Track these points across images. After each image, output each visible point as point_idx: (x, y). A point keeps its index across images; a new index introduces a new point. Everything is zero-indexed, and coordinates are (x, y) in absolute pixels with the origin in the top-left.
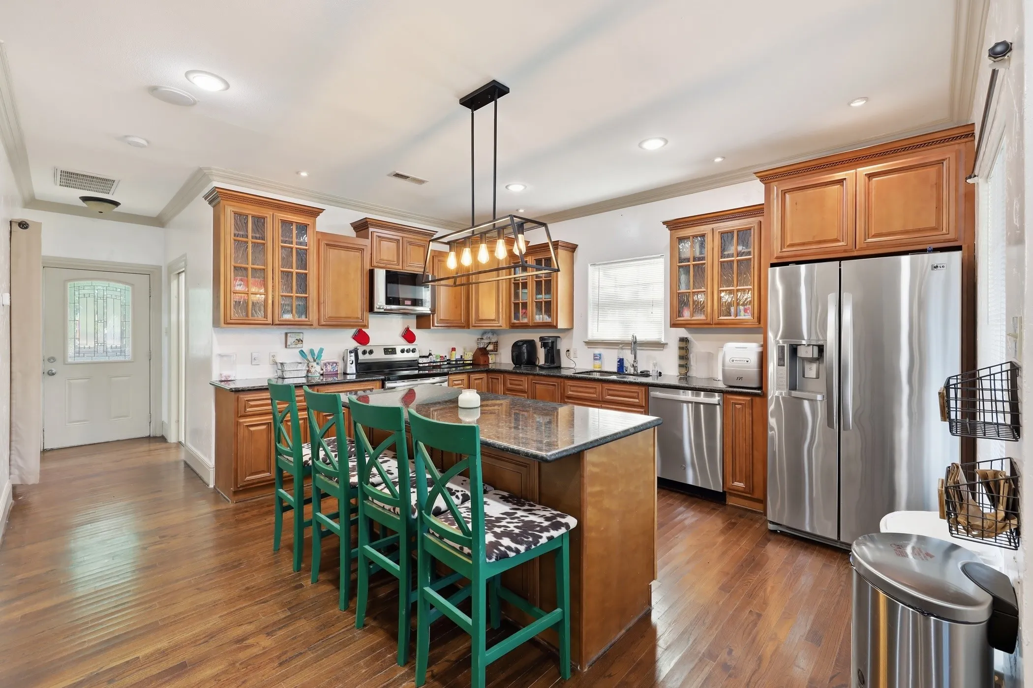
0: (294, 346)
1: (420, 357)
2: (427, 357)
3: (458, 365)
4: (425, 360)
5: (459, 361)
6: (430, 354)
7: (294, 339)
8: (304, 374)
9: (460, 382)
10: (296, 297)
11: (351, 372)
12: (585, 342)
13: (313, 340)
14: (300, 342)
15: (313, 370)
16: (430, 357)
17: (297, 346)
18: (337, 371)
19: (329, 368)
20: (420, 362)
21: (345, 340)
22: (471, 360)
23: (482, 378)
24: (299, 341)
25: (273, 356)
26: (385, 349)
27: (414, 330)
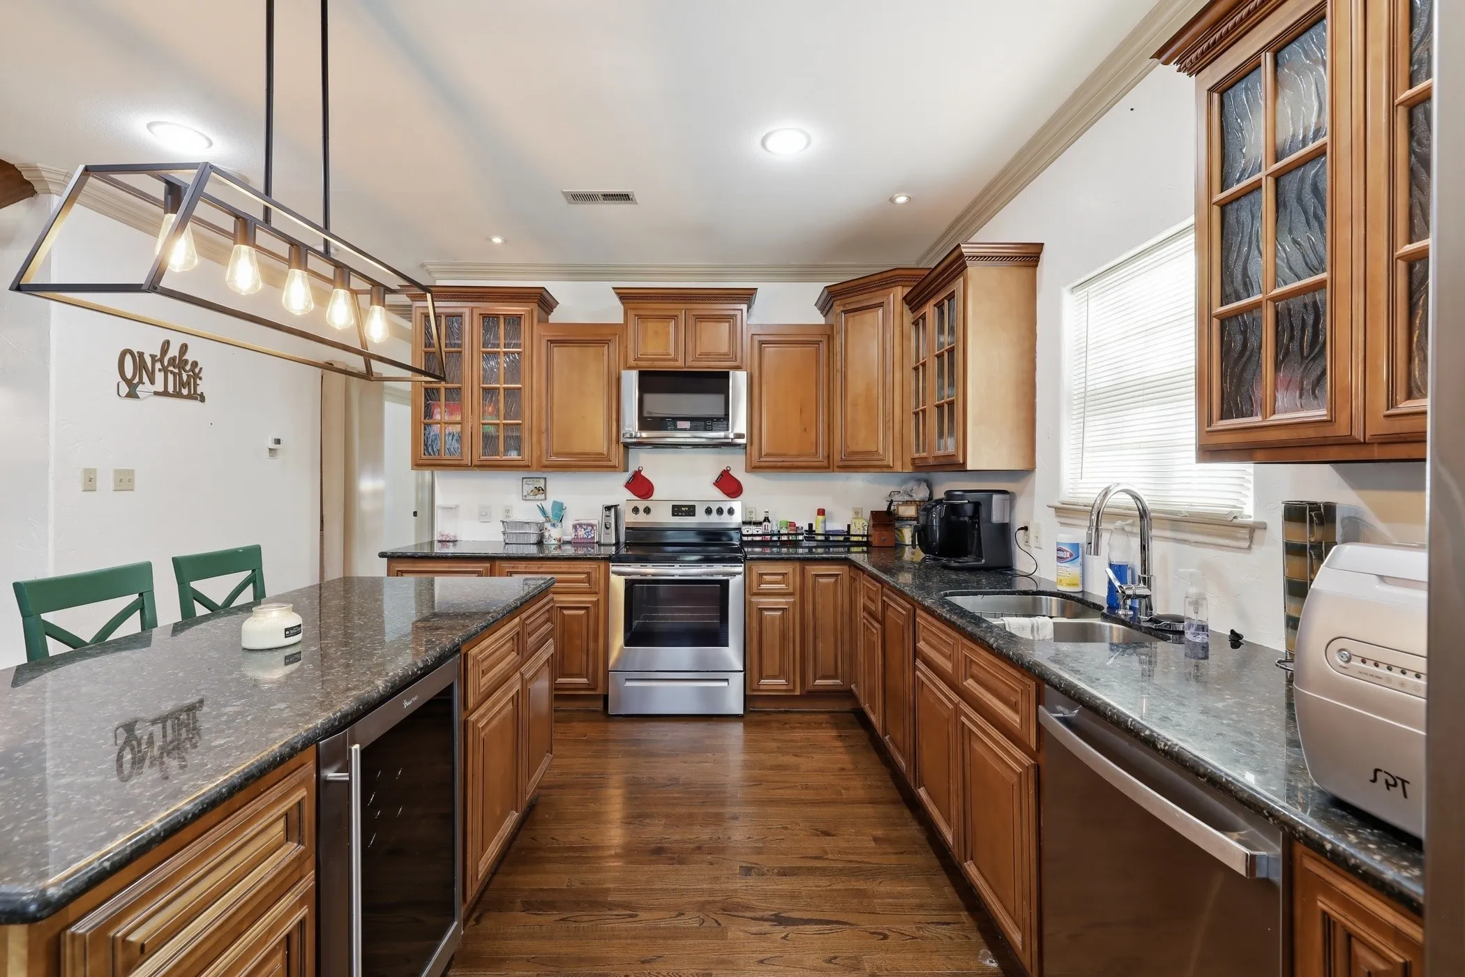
0: (531, 498)
1: (744, 523)
2: (759, 524)
3: (830, 544)
4: (753, 530)
5: (832, 535)
6: (767, 519)
7: (532, 487)
8: (534, 539)
9: (780, 577)
10: (504, 424)
11: (607, 542)
12: (1057, 509)
13: (562, 489)
14: (541, 492)
15: (547, 534)
16: (764, 524)
17: (537, 497)
18: (593, 538)
19: (581, 533)
20: (744, 532)
21: (614, 490)
22: (863, 536)
23: (837, 575)
24: (539, 490)
25: (508, 511)
26: (674, 507)
27: (739, 474)
